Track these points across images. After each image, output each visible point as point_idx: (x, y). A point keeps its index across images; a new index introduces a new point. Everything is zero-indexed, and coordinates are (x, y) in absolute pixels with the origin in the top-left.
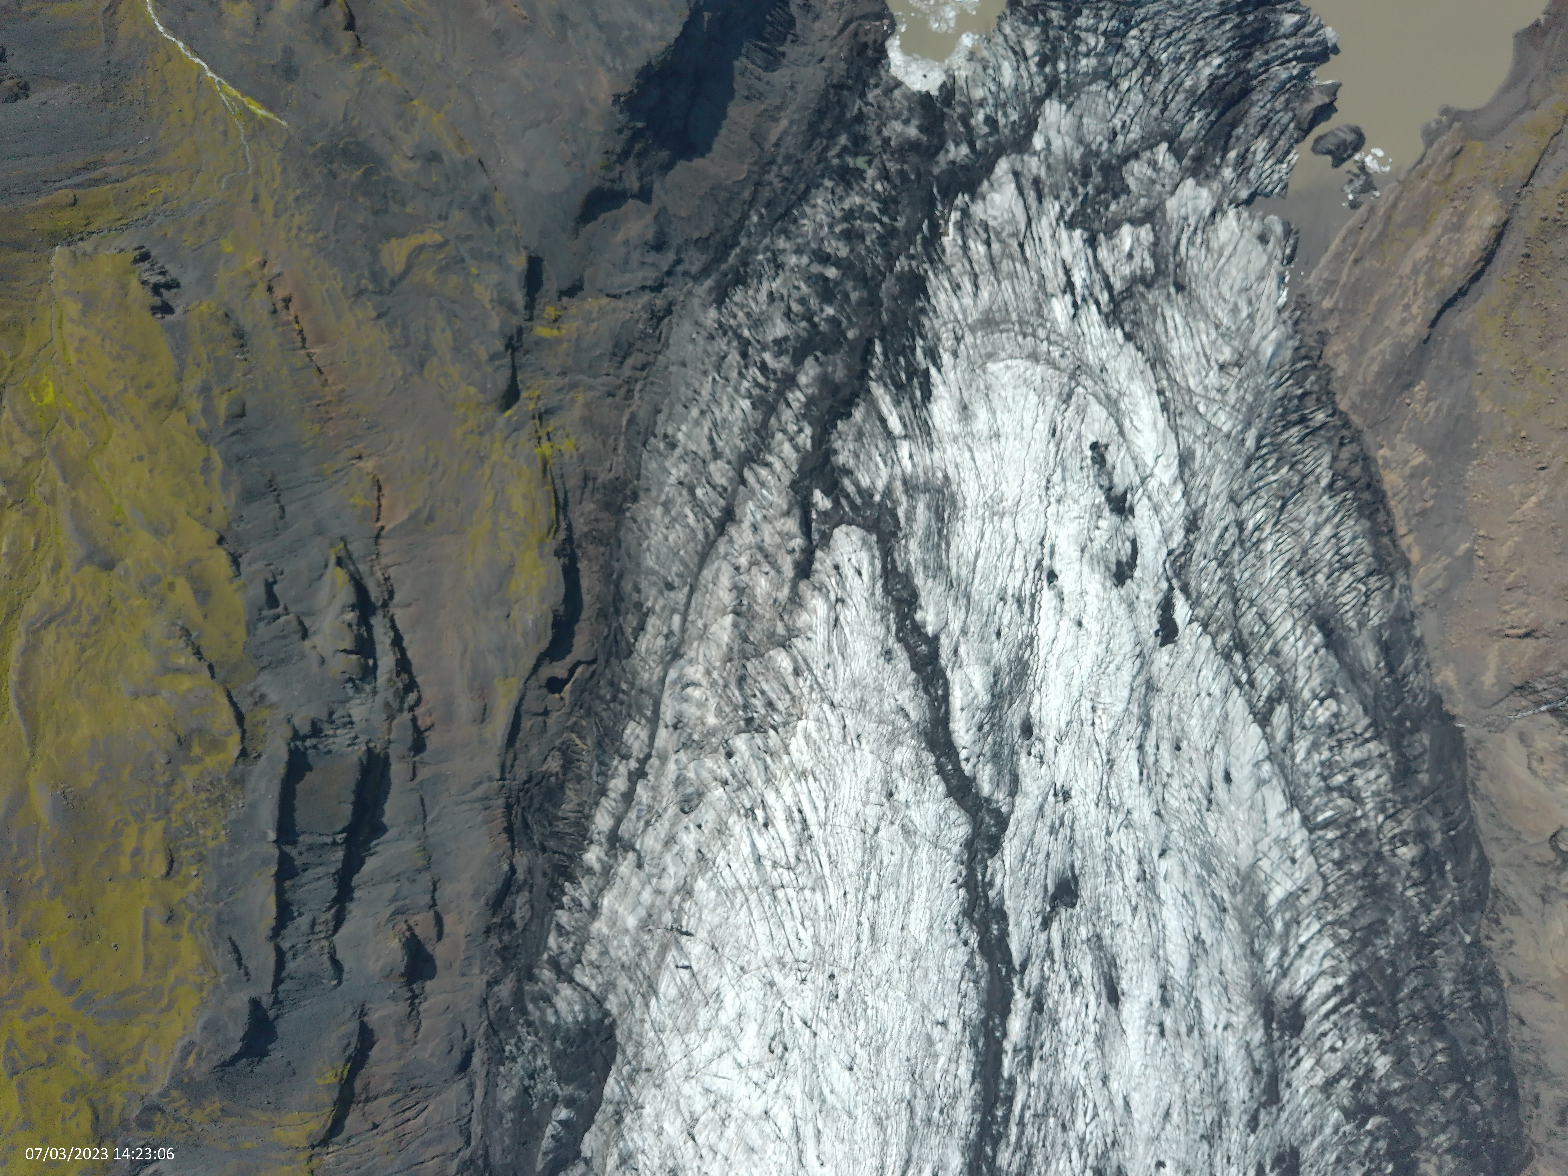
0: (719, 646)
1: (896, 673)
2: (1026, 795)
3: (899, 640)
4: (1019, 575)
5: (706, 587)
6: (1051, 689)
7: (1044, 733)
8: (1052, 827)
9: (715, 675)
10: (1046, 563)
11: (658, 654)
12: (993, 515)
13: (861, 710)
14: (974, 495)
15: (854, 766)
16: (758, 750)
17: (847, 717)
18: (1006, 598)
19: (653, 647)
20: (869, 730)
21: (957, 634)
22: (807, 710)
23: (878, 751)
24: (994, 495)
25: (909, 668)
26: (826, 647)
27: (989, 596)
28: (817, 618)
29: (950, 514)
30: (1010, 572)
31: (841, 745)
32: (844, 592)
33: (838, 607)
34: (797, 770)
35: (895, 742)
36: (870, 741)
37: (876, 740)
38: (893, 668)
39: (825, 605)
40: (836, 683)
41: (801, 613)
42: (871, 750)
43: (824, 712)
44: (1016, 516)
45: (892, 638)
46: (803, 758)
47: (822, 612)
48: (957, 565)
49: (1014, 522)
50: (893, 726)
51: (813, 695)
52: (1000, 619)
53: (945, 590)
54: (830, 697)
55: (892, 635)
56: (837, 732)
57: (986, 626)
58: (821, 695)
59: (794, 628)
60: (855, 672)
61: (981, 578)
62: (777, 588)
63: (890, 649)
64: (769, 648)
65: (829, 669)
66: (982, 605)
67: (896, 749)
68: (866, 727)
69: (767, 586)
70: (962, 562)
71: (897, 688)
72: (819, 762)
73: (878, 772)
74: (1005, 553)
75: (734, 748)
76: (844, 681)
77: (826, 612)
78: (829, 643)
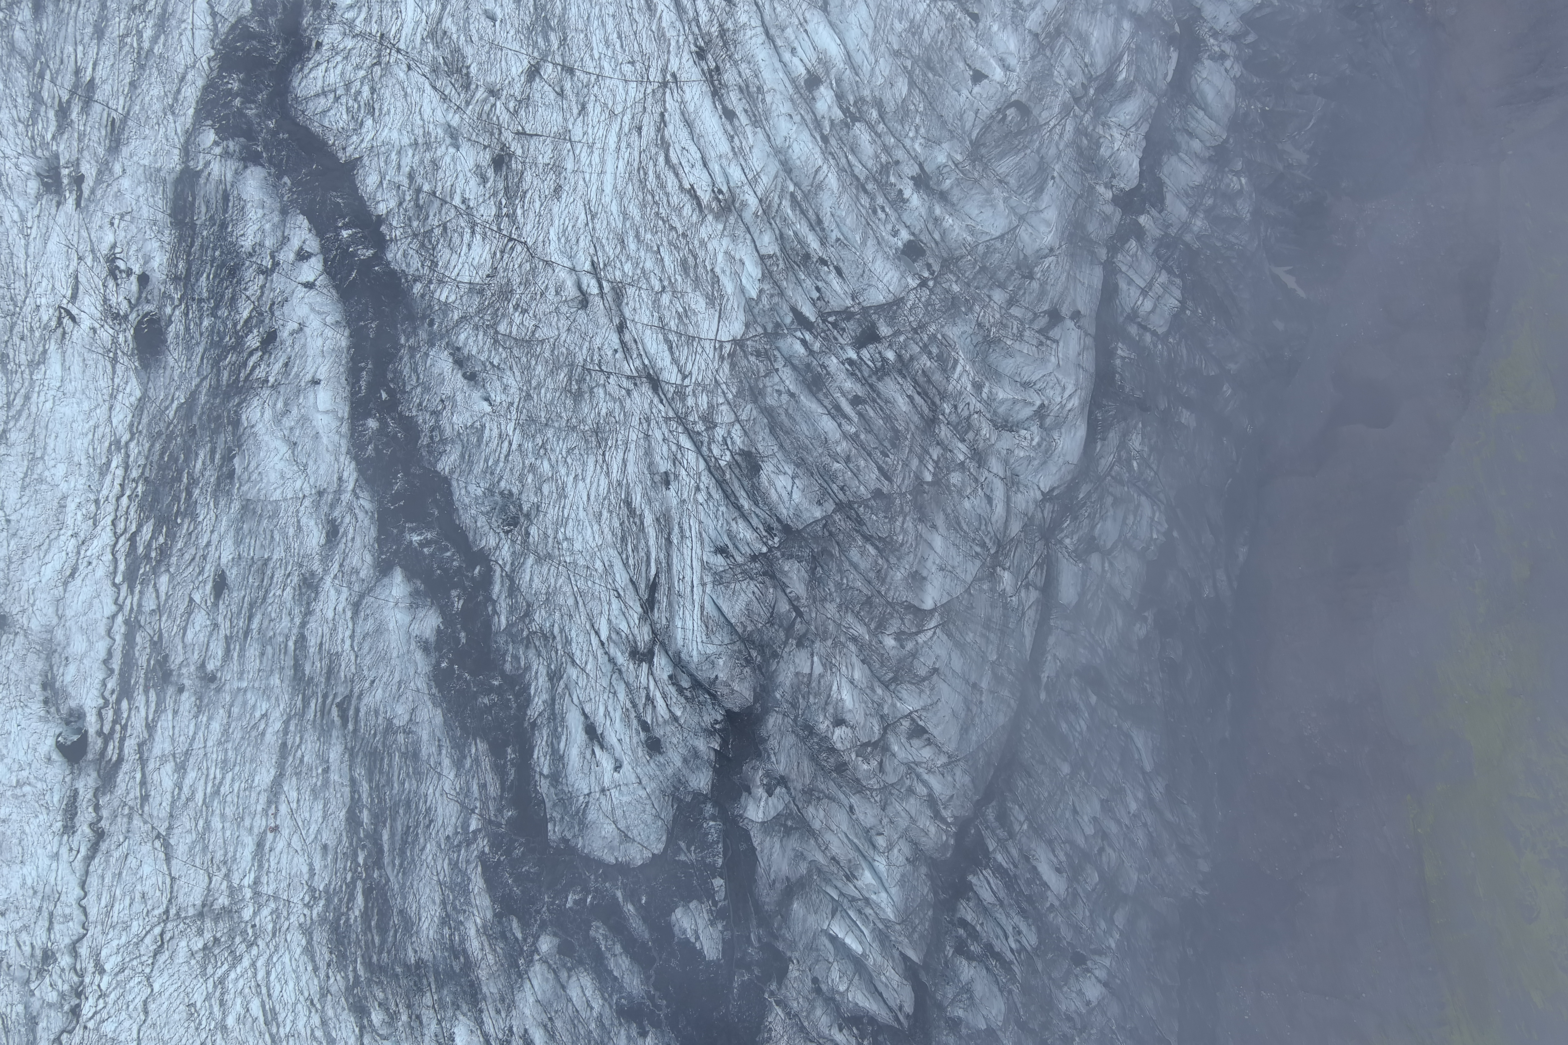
0: (954, 524)
1: (489, 471)
2: (153, 175)
3: (484, 558)
4: (161, 745)
5: (998, 679)
6: (81, 444)
7: (105, 335)
8: (88, 102)
9: (961, 451)
10: (86, 784)
11: (1109, 500)
12: (231, 911)
13: (579, 369)
14: (283, 963)
15: (594, 229)
16: (841, 264)
17: (616, 351)
18: (197, 682)
19: (1125, 518)
20: (558, 320)
21: (328, 580)
22: (720, 366)
23: (533, 269)
24: (226, 967)
25: (454, 483)
26: (676, 529)
27: (244, 684)
28: (702, 607)
29: (347, 907)
30: (187, 753)
31: (629, 280)
32: (631, 681)
33: (646, 638)
34: (740, 216)
35: (489, 293)
36: (553, 293)
37: (538, 297)
38: (498, 482)
39: (680, 642)
40: (647, 436)
41: (743, 619)
42: (550, 271)
43: (675, 361)
44: (167, 912)
45: (500, 562)
46: (725, 246)
47: (689, 624)
48: (328, 767)
49: (171, 892)
50: (497, 332)
51: (705, 406)
52: (216, 626)
53: (360, 697)
54: (661, 401)
55: (502, 570)
56: (638, 311)
57: (252, 605)
58: (684, 405)
59: (760, 579)
60: (598, 467)
61: (263, 734)
62: (809, 685)
63: (507, 533)
64: (825, 526)
65: (666, 473)
66: (261, 662)
67: (488, 276)
68: (566, 328)
69: (835, 688)
70: (314, 774)
71: (487, 431)
72: (684, 235)
73: (532, 215)
74: (200, 804)
75: (902, 268)
76: (626, 443)
77: (679, 624)
78: (669, 541)
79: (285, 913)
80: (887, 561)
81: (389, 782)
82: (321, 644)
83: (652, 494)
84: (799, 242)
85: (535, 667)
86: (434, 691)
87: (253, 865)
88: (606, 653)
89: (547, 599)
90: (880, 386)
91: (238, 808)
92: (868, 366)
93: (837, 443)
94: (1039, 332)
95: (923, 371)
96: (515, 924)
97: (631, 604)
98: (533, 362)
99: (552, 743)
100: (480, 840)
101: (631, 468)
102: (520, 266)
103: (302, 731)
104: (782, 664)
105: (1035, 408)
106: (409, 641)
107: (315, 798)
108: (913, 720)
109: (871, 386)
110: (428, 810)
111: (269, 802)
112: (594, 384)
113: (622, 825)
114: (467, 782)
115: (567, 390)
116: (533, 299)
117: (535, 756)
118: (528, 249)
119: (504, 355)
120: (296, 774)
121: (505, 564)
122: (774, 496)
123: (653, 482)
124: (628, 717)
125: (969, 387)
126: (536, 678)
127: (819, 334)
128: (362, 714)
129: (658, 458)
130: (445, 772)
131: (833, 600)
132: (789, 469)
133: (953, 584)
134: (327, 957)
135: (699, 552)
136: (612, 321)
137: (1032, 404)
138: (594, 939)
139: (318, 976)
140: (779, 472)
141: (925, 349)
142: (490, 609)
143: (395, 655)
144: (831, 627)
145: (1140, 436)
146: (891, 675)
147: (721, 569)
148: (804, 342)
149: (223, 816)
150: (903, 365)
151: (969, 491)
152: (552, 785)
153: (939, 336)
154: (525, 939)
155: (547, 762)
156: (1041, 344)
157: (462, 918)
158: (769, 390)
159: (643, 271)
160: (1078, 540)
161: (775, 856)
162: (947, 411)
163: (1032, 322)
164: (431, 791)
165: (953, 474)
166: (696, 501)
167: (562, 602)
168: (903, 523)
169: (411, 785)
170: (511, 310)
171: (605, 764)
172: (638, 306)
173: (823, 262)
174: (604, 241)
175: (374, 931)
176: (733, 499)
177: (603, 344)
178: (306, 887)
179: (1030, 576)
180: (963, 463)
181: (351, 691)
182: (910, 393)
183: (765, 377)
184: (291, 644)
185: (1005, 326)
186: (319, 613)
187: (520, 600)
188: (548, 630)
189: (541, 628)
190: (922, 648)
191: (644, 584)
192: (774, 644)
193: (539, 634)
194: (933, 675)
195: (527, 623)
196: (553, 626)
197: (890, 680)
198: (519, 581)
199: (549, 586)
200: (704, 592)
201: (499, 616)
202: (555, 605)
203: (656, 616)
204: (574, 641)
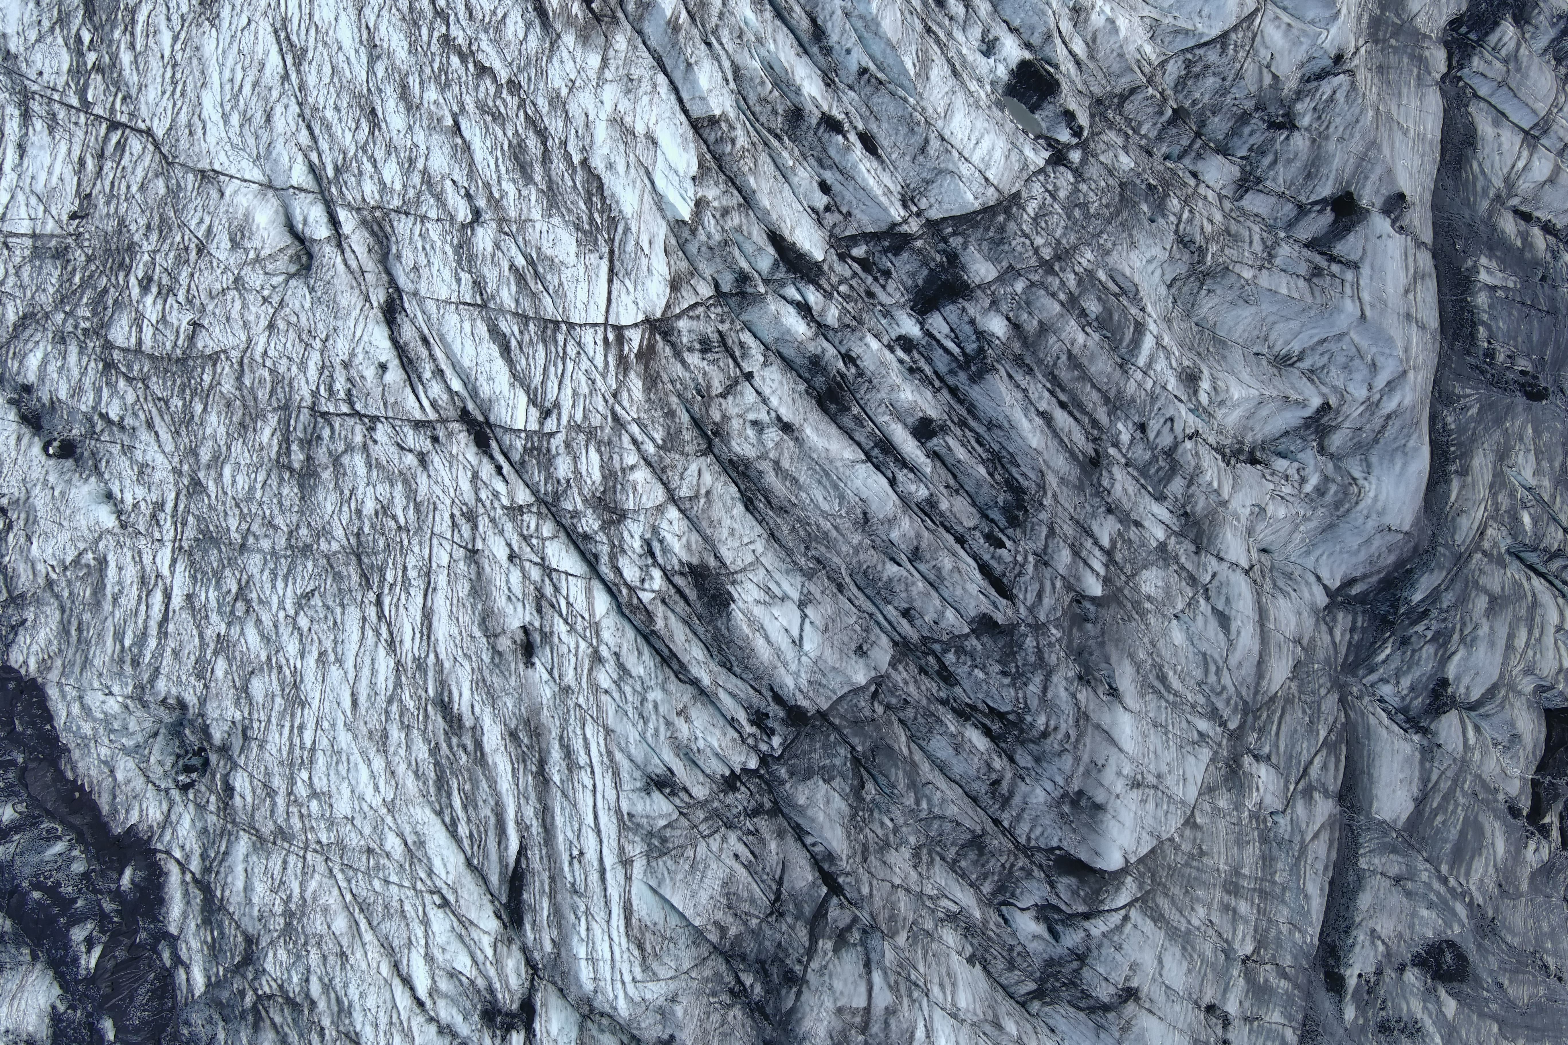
0: (1155, 681)
1: (128, 659)
3: (139, 847)
9: (1158, 522)
11: (1482, 602)
13: (305, 416)
15: (302, 87)
16: (873, 127)
17: (383, 367)
19: (1511, 637)
20: (244, 306)
22: (621, 384)
23: (174, 192)
25: (53, 692)
26: (556, 754)
28: (628, 910)
31: (396, 202)
33: (514, 982)
34: (640, 32)
35: (79, 256)
36: (226, 244)
37: (193, 255)
38: (152, 681)
39: (588, 986)
40: (473, 554)
41: (719, 915)
42: (214, 194)
43: (519, 379)
45: (178, 854)
46: (608, 107)
47: (603, 948)
50: (108, 345)
51: (597, 475)
54: (499, 469)
55: (183, 868)
56: (425, 272)
58: (549, 477)
59: (749, 823)
60: (369, 633)
62: (864, 1028)
63: (184, 788)
64: (875, 695)
65: (524, 629)
67: (73, 216)
68: (263, 323)
71: (112, 571)
72: (513, 86)
73: (155, 65)
75: (1009, 127)
76: (427, 573)
77: (581, 951)
78: (542, 777)
80: (1012, 760)
83: (496, 681)
84: (776, 84)
88: (431, 1019)
89: (288, 924)
90: (975, 393)
92: (946, 351)
93: (891, 522)
94: (1310, 245)
95: (1070, 355)
97: (473, 916)
98: (198, 408)
101: (442, 628)
102: (142, 188)
104: (806, 995)
105: (1308, 412)
109: (954, 391)
112: (341, 447)
115: (282, 464)
116: (181, 260)
118: (157, 146)
119: (130, 398)
121: (188, 857)
122: (763, 652)
123: (496, 653)
125: (1172, 384)
127: (835, 288)
129: (501, 601)
131: (903, 842)
132: (791, 586)
133: (1160, 813)
135: (611, 794)
136: (367, 299)
137: (1303, 404)
140: (773, 598)
141: (1072, 304)
142: (166, 955)
144: (904, 904)
145: (1532, 457)
146: (1032, 986)
147: (662, 823)
148: (804, 309)
150: (1025, 344)
151: (1180, 606)
153: (1101, 275)
156: (1317, 272)
158: (736, 424)
159: (426, 176)
160: (1412, 689)
162: (1125, 438)
163: (1290, 225)
165: (1146, 574)
166: (595, 687)
167: (319, 926)
168: (1045, 690)
170: (135, 291)
172: (423, 261)
173: (832, 125)
174: (329, 114)
176: (676, 666)
177: (353, 355)
179: (1315, 770)
180: (1162, 547)
182: (1043, 406)
183: (723, 396)
185: (1236, 238)
187: (230, 930)
188: (297, 990)
189: (281, 987)
190: (1100, 946)
191: (497, 870)
192: (788, 956)
193: (280, 1000)
194: (1126, 1001)
195: (250, 976)
196: (307, 980)
197: (1028, 994)
198: (223, 891)
199: (290, 897)
200: (628, 878)
201: (187, 968)
202: (306, 936)
203: (530, 935)
204: (357, 1007)
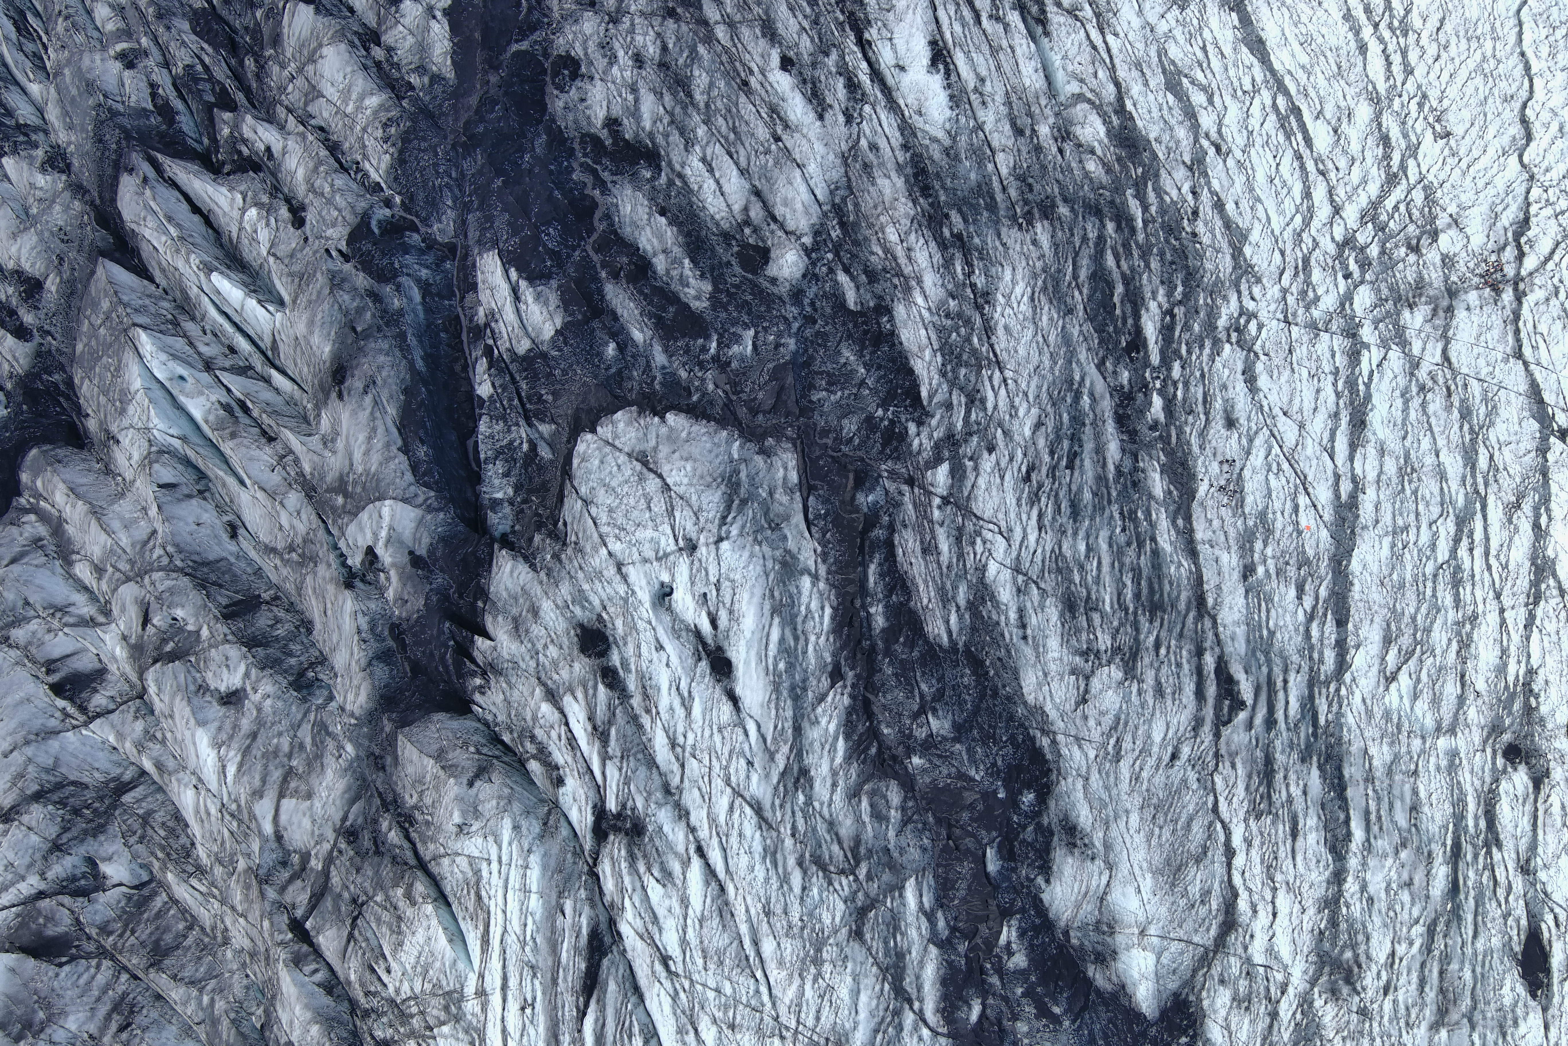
12: (1398, 299)
14: (1282, 213)
18: (1544, 745)
21: (1298, 980)
24: (1389, 203)
27: (1443, 743)
28: (485, 941)
29: (1173, 316)
30: (1536, 597)
32: (642, 772)
33: (609, 867)
39: (537, 860)
41: (409, 912)
44: (1519, 297)
45: (926, 1032)
47: (513, 906)
48: (1245, 577)
49: (1517, 331)
52: (1526, 869)
53: (1197, 724)
55: (921, 1017)
57: (1456, 914)
59: (375, 1002)
61: (1387, 641)
62: (289, 774)
66: (1415, 792)
69: (231, 770)
70: (1271, 563)
74: (1491, 500)
77: (535, 903)
79: (1291, 300)
81: (1118, 554)
82: (1294, 834)
85: (837, 797)
86: (1045, 742)
87: (1368, 386)
88: (693, 830)
89: (819, 950)
91: (1415, 492)
96: (851, 298)
97: (639, 944)
99: (796, 639)
100: (927, 444)
103: (1308, 647)
104: (337, 817)
106: (1108, 846)
107: (1262, 516)
108: (83, 709)
110: (1034, 499)
111: (1353, 504)
113: (653, 484)
114: (961, 556)
117: (828, 611)
120: (1307, 562)
121: (916, 1029)
124: (646, 696)
126: (834, 773)
128: (1189, 688)
130: (1007, 574)
134: (1201, 228)
138: (702, 276)
139: (1213, 193)
142: (941, 924)
143: (1134, 818)
146: (127, 798)
147: (445, 1029)
149: (1442, 476)
152: (794, 557)
154: (831, 271)
155: (804, 599)
157: (952, 303)
161: (361, 437)
164: (1032, 537)
167: (788, 946)
169: (1074, 546)
171: (689, 598)
175: (1116, 276)
178: (1257, 347)
181: (1217, 735)
184: (1358, 833)
186: (1309, 903)
187: (877, 946)
188: (814, 879)
189: (830, 883)
190: (30, 866)
191: (608, 995)
192: (351, 859)
193: (832, 869)
194: (12, 807)
195: (860, 895)
196: (804, 889)
197: (135, 787)
198: (882, 990)
199: (815, 980)
200: (481, 976)
201: (921, 908)
202: (802, 937)
203: (584, 921)
204: (757, 857)
